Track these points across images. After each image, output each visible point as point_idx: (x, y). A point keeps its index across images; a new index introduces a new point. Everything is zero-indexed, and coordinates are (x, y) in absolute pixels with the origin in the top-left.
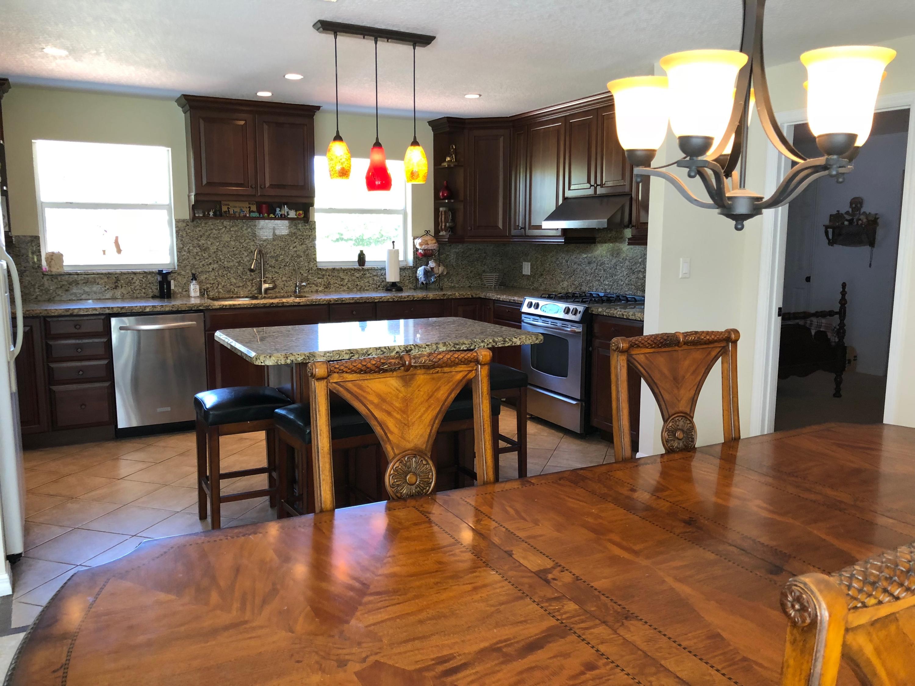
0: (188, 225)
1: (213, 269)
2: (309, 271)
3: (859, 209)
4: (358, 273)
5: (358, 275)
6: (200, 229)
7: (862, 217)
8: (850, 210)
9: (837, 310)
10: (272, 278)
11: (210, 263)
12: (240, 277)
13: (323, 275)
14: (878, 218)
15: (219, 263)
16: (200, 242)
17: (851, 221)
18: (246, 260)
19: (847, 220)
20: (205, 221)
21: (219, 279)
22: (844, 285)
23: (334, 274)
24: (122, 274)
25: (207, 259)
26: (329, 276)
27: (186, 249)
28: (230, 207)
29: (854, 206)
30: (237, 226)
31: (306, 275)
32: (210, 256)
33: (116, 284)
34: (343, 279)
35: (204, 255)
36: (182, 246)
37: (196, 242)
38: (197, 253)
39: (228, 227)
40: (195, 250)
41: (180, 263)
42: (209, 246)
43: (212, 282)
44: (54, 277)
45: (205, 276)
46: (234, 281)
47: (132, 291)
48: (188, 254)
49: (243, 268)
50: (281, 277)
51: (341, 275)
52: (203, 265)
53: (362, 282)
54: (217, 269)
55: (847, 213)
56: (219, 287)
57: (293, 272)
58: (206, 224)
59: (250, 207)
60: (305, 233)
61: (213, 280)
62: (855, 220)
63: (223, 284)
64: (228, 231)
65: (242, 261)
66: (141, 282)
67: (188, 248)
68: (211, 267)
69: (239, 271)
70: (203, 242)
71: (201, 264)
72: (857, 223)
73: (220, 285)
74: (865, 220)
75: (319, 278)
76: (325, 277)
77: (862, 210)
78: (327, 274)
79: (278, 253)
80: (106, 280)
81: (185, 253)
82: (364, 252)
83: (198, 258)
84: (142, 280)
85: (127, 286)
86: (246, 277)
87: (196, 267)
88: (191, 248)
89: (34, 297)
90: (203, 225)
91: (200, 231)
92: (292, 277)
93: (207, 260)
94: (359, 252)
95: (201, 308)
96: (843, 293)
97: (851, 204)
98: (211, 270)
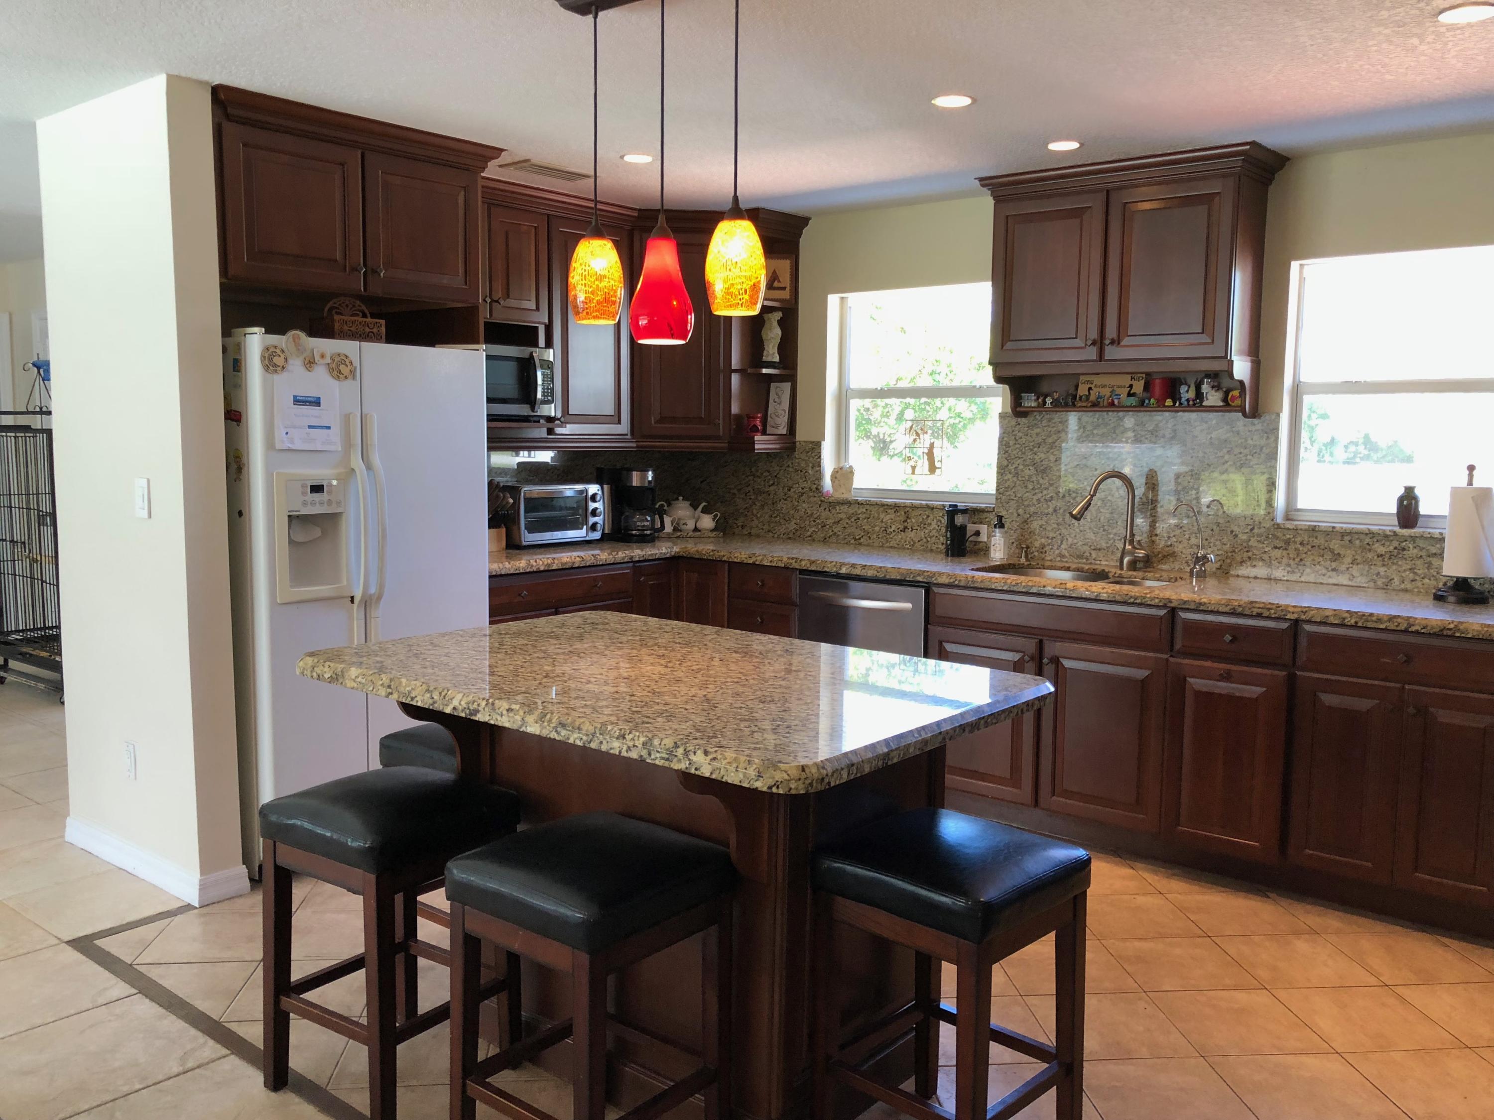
0: (1019, 424)
1: (1055, 511)
2: (1252, 530)
4: (1383, 545)
5: (1381, 550)
6: (1038, 430)
10: (1169, 537)
11: (1052, 497)
12: (1104, 530)
13: (1288, 542)
15: (1067, 499)
16: (1036, 457)
18: (1117, 495)
20: (1048, 416)
21: (1063, 531)
23: (1316, 542)
24: (914, 507)
25: (1047, 489)
26: (1301, 544)
27: (1011, 468)
28: (1093, 386)
30: (1106, 425)
31: (1245, 537)
32: (1051, 485)
33: (906, 524)
34: (1339, 554)
35: (1041, 481)
36: (1005, 463)
37: (1029, 455)
38: (1030, 476)
39: (1089, 428)
40: (1027, 472)
41: (1000, 494)
42: (1052, 465)
43: (1051, 535)
44: (832, 504)
45: (1040, 522)
46: (1092, 536)
47: (926, 538)
48: (1015, 479)
49: (1112, 513)
50: (1187, 536)
51: (1335, 544)
52: (1039, 501)
53: (1394, 567)
54: (1062, 511)
56: (1063, 546)
57: (1215, 527)
58: (1049, 420)
59: (1131, 386)
60: (1250, 442)
61: (1054, 530)
64: (1087, 436)
65: (1109, 498)
66: (939, 523)
67: (1016, 468)
68: (1052, 505)
69: (1102, 518)
70: (1042, 456)
71: (1035, 498)
73: (1064, 542)
75: (1276, 548)
76: (1292, 547)
78: (1299, 539)
79: (1186, 484)
80: (893, 516)
81: (1009, 476)
82: (1417, 492)
83: (1030, 486)
84: (941, 521)
85: (919, 528)
86: (1114, 531)
87: (1026, 503)
88: (1021, 467)
89: (809, 533)
90: (1045, 423)
91: (1037, 434)
92: (1212, 540)
93: (1045, 492)
94: (1401, 491)
95: (920, 579)
98: (1051, 510)
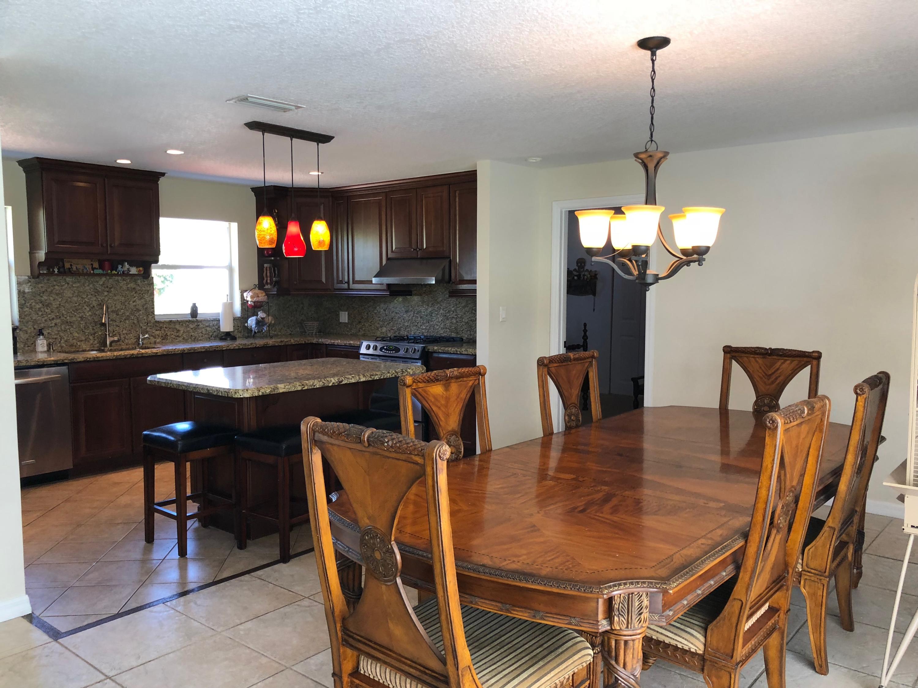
0: (30, 282)
1: (56, 324)
2: (147, 324)
3: (583, 267)
4: (192, 325)
5: (192, 326)
6: (42, 285)
7: (586, 273)
8: (577, 268)
9: (582, 344)
10: (114, 331)
11: (53, 318)
12: (83, 332)
13: (161, 328)
14: (597, 274)
15: (62, 318)
16: (42, 298)
17: (579, 277)
18: (88, 315)
19: (576, 276)
20: (47, 278)
21: (62, 334)
22: (585, 325)
23: (171, 327)
25: (49, 314)
26: (166, 328)
27: (28, 305)
28: (72, 264)
29: (579, 264)
30: (79, 282)
31: (145, 327)
32: (52, 312)
34: (179, 330)
35: (46, 311)
36: (23, 302)
37: (39, 298)
38: (39, 308)
39: (71, 283)
40: (38, 306)
41: (22, 318)
42: (52, 302)
43: (55, 337)
45: (48, 331)
46: (77, 335)
48: (31, 310)
49: (86, 323)
50: (121, 330)
51: (177, 327)
52: (46, 320)
53: (196, 332)
54: (59, 324)
55: (575, 270)
56: (62, 342)
57: (133, 325)
58: (48, 280)
59: (92, 264)
60: (143, 288)
61: (57, 334)
62: (582, 276)
63: (65, 339)
64: (70, 288)
65: (84, 316)
67: (31, 305)
68: (54, 322)
69: (81, 326)
70: (46, 298)
71: (43, 319)
72: (584, 278)
73: (62, 340)
74: (589, 276)
75: (157, 330)
76: (163, 329)
77: (586, 268)
78: (165, 326)
79: (119, 307)
81: (27, 309)
82: (197, 305)
83: (40, 313)
86: (88, 331)
87: (39, 322)
88: (33, 304)
90: (46, 281)
91: (42, 287)
92: (133, 330)
93: (49, 316)
94: (191, 305)
95: (66, 361)
96: (585, 331)
97: (577, 263)
98: (53, 325)
